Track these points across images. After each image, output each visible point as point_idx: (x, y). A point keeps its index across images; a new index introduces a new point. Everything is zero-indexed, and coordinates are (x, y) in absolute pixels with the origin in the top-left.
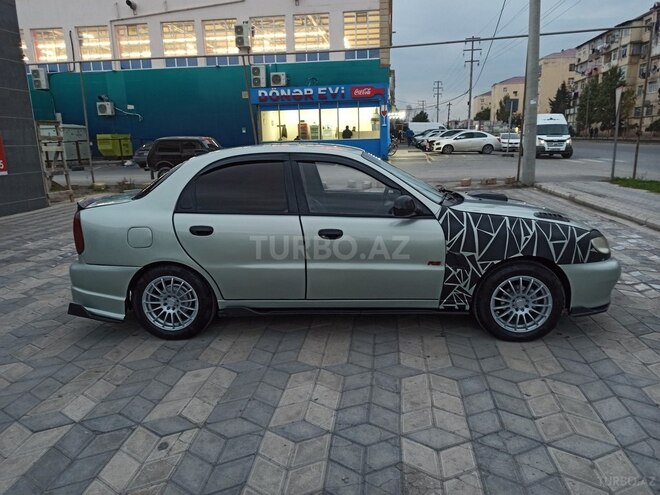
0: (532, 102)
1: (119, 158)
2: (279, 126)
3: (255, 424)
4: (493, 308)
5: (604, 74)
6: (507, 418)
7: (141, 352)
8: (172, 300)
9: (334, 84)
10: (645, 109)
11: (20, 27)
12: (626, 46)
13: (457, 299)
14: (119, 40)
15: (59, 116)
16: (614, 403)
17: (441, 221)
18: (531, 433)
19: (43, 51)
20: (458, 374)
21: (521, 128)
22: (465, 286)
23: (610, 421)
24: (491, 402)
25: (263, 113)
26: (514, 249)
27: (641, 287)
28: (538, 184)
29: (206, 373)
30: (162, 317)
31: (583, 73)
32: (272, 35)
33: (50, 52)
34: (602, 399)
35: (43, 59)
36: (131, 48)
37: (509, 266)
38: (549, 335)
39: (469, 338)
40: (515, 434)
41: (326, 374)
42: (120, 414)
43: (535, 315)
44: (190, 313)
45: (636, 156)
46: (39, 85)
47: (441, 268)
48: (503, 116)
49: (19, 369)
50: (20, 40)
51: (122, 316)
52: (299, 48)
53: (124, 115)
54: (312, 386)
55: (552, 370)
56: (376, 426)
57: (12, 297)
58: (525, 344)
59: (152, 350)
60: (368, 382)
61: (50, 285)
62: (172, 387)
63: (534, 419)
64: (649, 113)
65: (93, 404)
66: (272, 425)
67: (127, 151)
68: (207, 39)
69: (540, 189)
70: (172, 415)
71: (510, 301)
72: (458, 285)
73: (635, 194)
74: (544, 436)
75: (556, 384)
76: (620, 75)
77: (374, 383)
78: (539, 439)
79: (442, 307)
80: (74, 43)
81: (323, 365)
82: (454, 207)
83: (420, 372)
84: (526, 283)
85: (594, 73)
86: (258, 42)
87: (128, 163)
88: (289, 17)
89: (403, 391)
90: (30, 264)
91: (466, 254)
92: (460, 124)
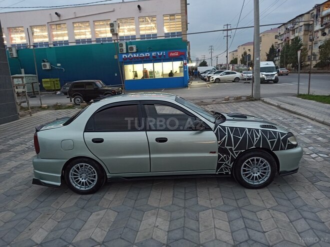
0: (258, 59)
1: (54, 91)
2: (134, 72)
3: (128, 241)
4: (242, 173)
5: (292, 40)
6: (251, 232)
7: (69, 202)
8: (84, 175)
9: (160, 50)
10: (313, 56)
11: (2, 27)
12: (302, 26)
13: (224, 169)
14: (52, 32)
15: (23, 70)
16: (302, 221)
17: (215, 132)
18: (263, 241)
19: (14, 38)
20: (227, 208)
21: (253, 67)
22: (228, 163)
23: (301, 232)
24: (243, 224)
25: (125, 66)
26: (251, 144)
27: (314, 155)
28: (262, 99)
29: (102, 212)
30: (79, 183)
31: (282, 40)
32: (128, 27)
33: (18, 39)
34: (297, 220)
35: (14, 42)
36: (58, 36)
37: (248, 153)
38: (271, 184)
39: (231, 188)
40: (256, 242)
41: (161, 211)
42: (60, 238)
43: (263, 176)
44: (93, 181)
45: (309, 81)
46: (13, 55)
47: (216, 155)
48: (243, 62)
49: (8, 215)
50: (2, 33)
51: (59, 184)
52: (142, 33)
53: (56, 69)
54: (155, 218)
55: (271, 204)
56: (188, 240)
57: (3, 173)
58: (259, 190)
59: (75, 201)
60: (183, 215)
61: (22, 165)
62: (86, 222)
63: (264, 232)
64: (315, 59)
65: (47, 233)
66: (136, 242)
67: (58, 87)
68: (96, 30)
69: (263, 101)
70: (87, 238)
71: (250, 170)
72: (225, 163)
73: (309, 103)
74: (269, 242)
75: (275, 212)
76: (299, 40)
77: (186, 216)
78: (267, 244)
79: (217, 173)
80: (30, 34)
81: (160, 206)
82: (221, 124)
83: (208, 208)
84: (258, 160)
85: (287, 40)
86: (121, 30)
87: (59, 93)
88: (136, 18)
89: (200, 219)
90: (11, 153)
91: (228, 148)
92: (223, 66)
